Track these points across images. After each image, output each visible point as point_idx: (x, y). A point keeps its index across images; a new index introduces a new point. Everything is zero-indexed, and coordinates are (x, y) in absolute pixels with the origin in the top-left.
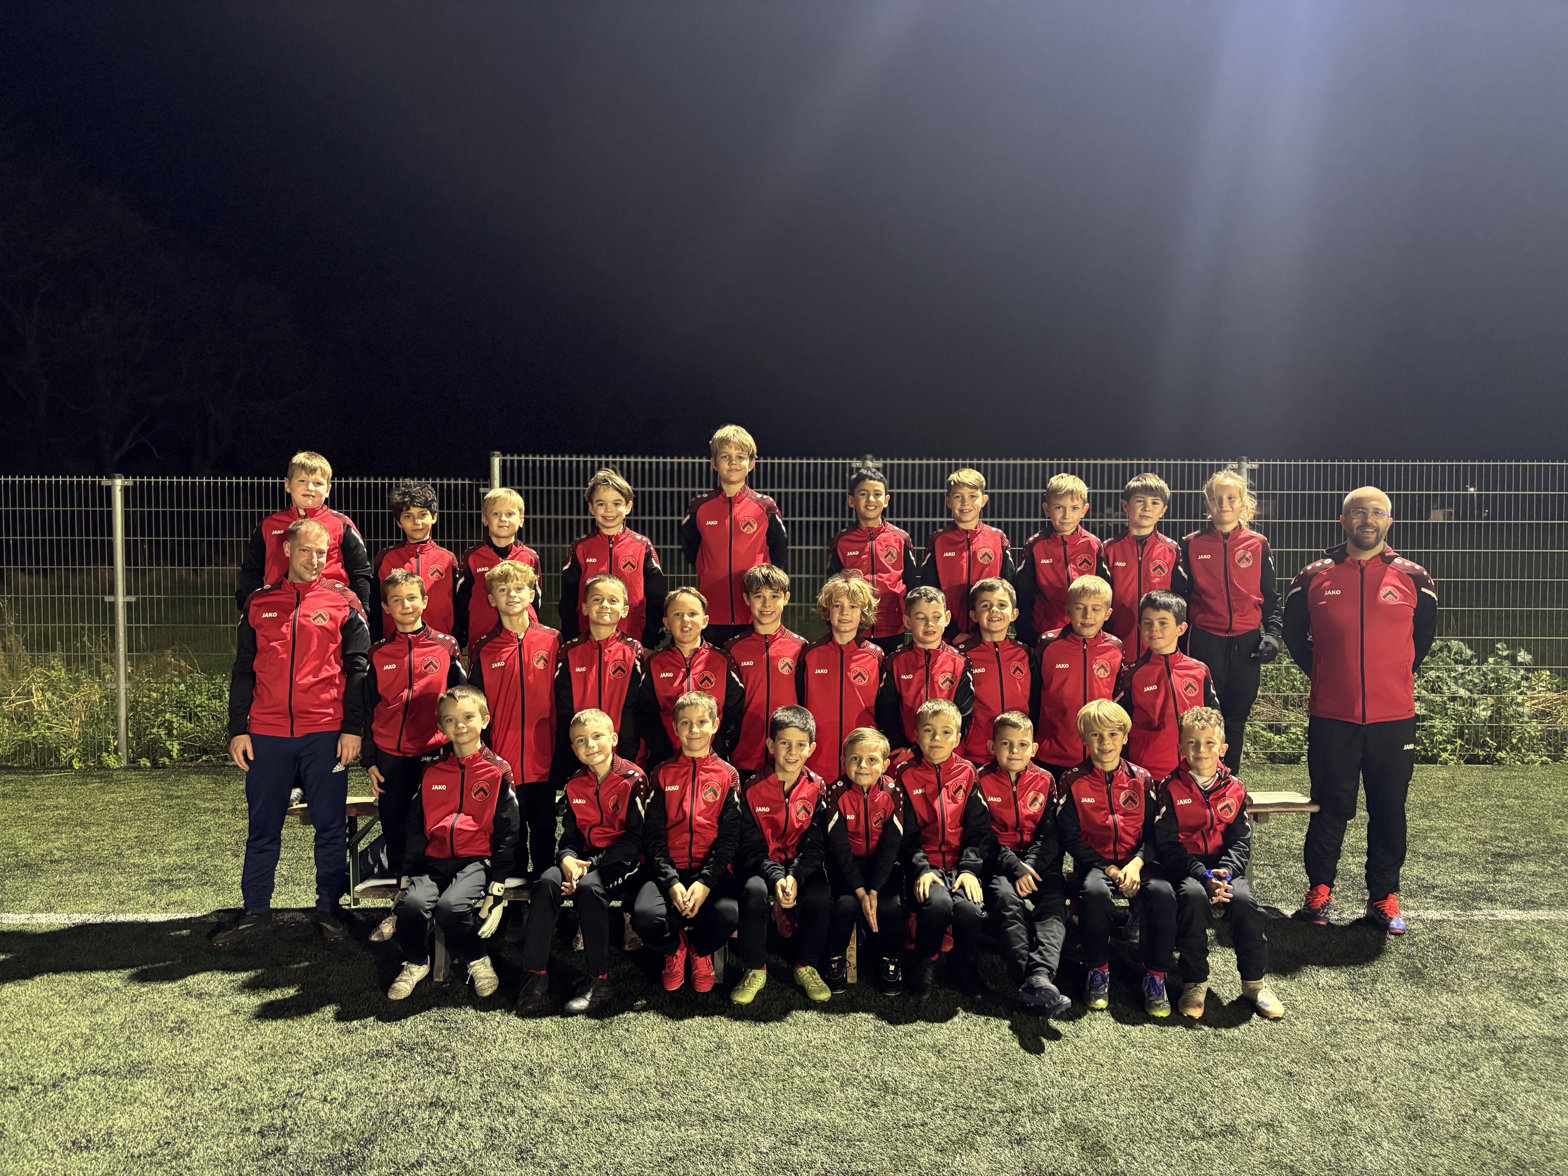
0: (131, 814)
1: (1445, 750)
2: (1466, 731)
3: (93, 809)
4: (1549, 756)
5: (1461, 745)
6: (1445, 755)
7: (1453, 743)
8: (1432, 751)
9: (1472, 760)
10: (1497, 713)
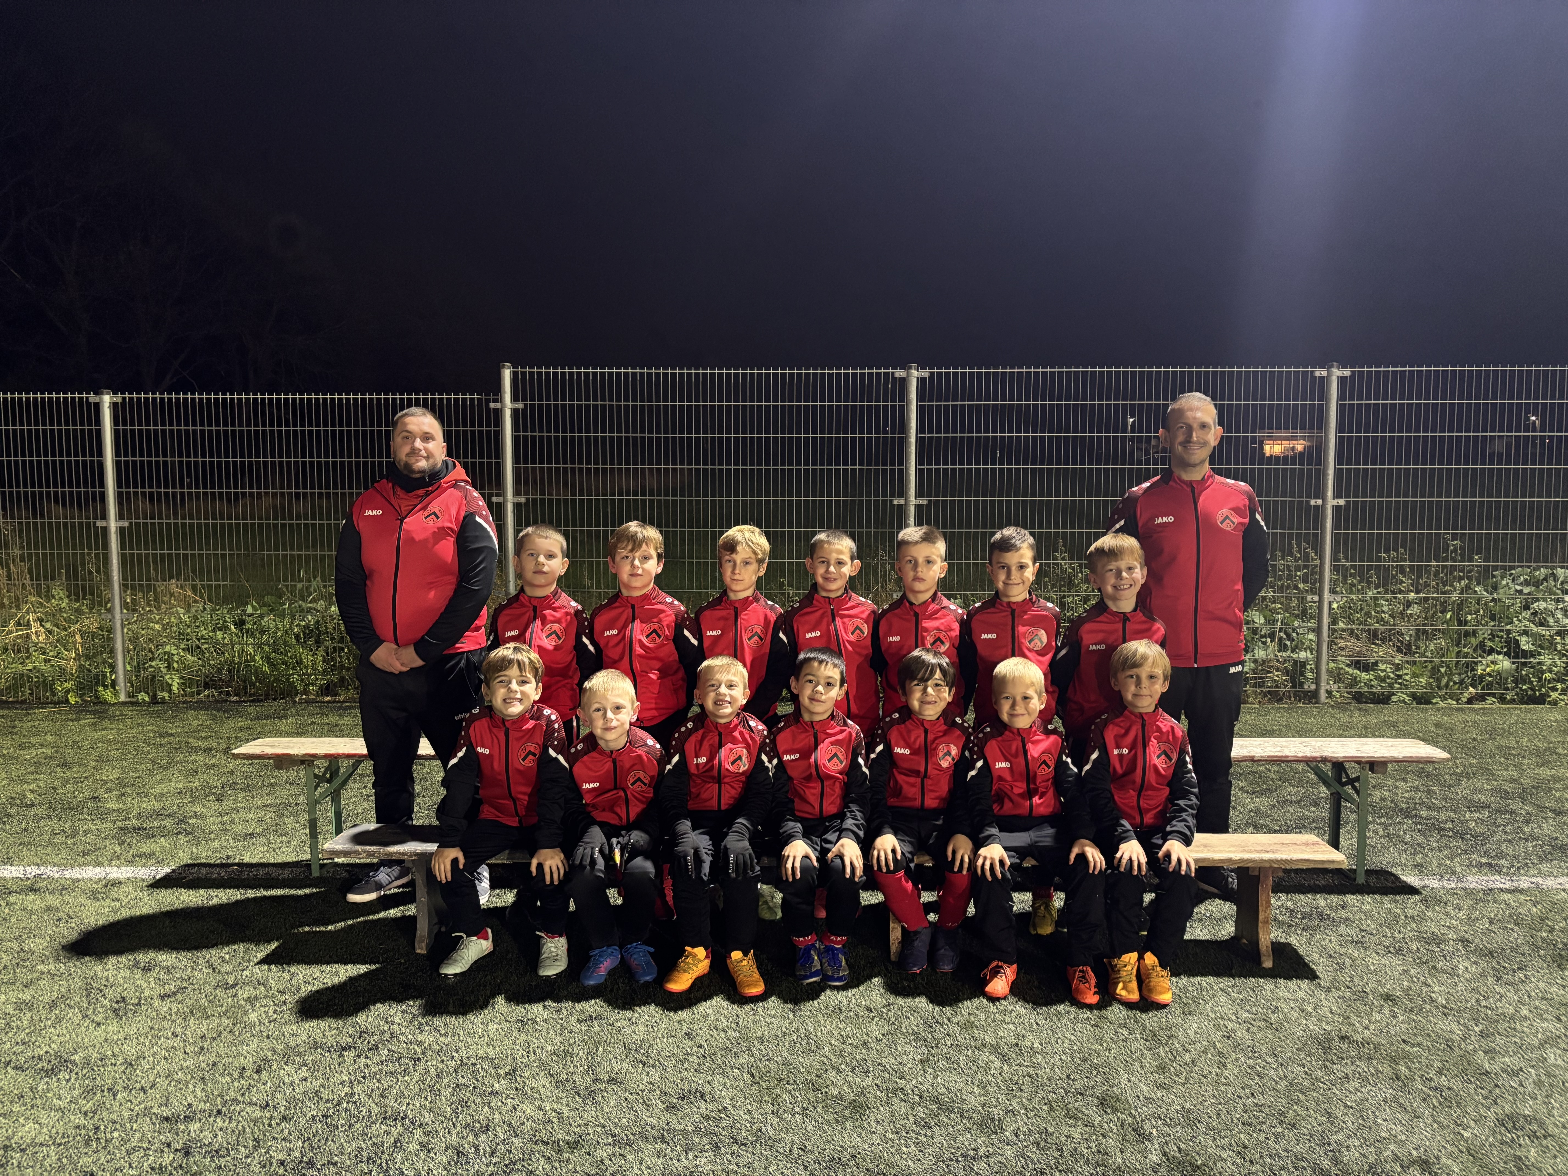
0: (118, 753)
1: (1554, 689)
3: (80, 748)
6: (1554, 695)
7: (1563, 681)
8: (1540, 690)
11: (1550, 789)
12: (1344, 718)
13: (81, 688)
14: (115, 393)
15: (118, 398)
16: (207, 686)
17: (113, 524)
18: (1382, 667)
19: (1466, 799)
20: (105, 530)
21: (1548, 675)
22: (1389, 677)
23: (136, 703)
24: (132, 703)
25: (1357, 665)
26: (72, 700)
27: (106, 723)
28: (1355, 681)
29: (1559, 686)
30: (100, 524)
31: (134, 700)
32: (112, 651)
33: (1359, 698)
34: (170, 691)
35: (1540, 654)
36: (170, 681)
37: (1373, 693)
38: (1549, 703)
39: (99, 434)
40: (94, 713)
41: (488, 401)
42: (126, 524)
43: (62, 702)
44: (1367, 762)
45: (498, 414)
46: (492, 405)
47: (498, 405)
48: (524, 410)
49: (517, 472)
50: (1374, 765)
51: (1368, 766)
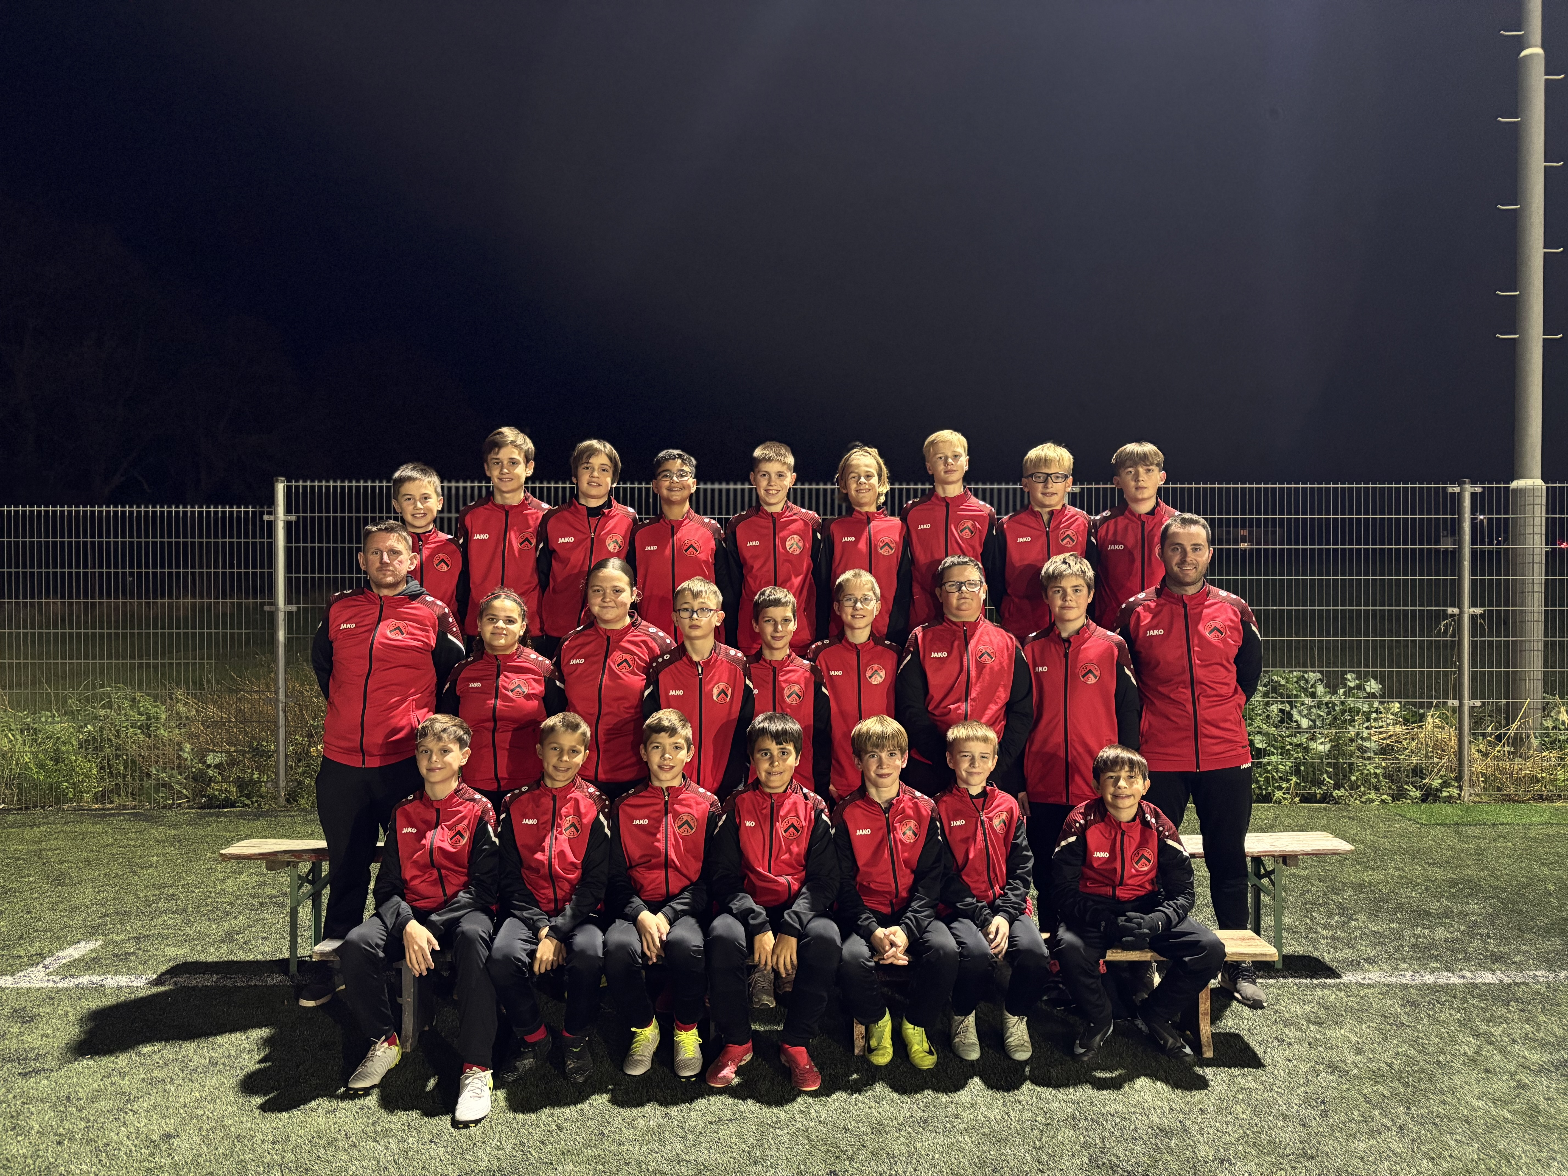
1: (1280, 788)
2: (1302, 768)
4: (1389, 795)
5: (1296, 783)
6: (1278, 794)
7: (1288, 781)
8: (1266, 789)
9: (1306, 799)
10: (1337, 748)
29: (1284, 785)
41: (262, 514)
44: (1280, 856)
45: (271, 526)
46: (266, 517)
47: (272, 518)
48: (297, 522)
49: (289, 581)
50: (1286, 859)
51: (1281, 860)
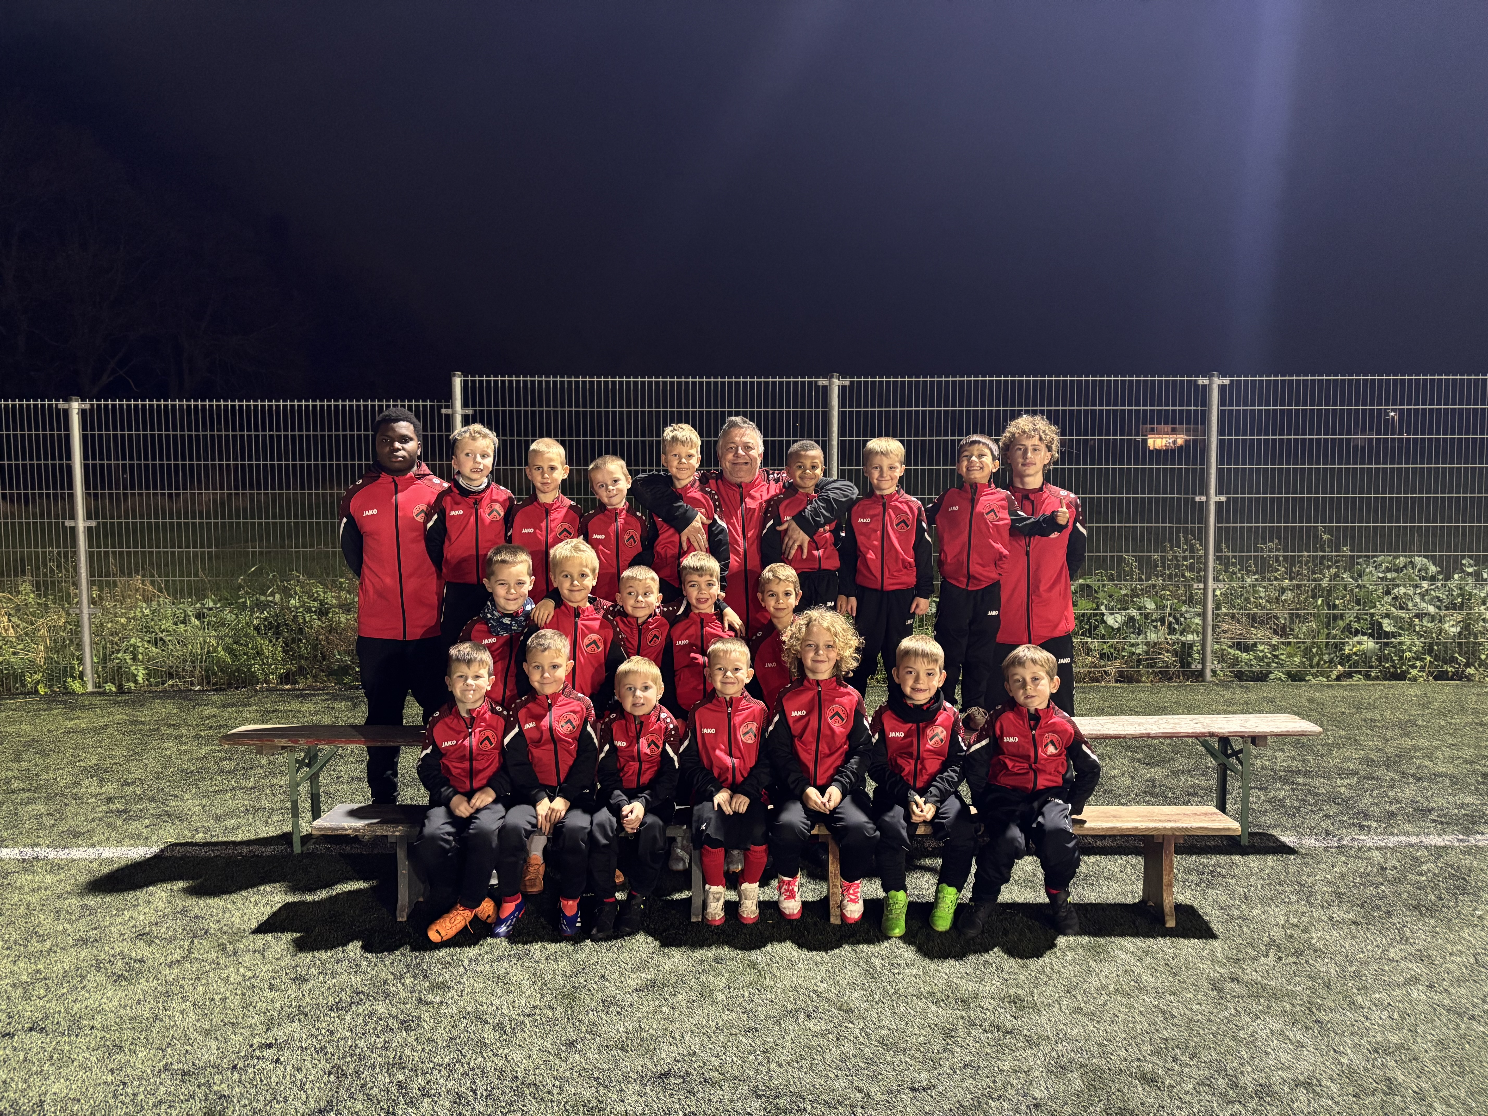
0: (93, 741)
1: (1414, 667)
2: (1436, 648)
5: (1430, 661)
6: (1414, 672)
7: (1422, 659)
9: (1442, 676)
10: (1466, 629)
11: (1411, 758)
12: (1228, 695)
13: (49, 680)
14: (83, 400)
15: (86, 405)
16: (171, 676)
17: (81, 524)
18: (1261, 648)
19: (1337, 767)
20: (73, 530)
21: (1408, 654)
22: (1266, 657)
23: (103, 693)
24: (100, 694)
25: (1238, 646)
26: (42, 690)
27: (78, 713)
28: (1236, 661)
29: (1418, 664)
30: (68, 523)
31: (101, 690)
32: (80, 646)
33: (1240, 676)
34: (136, 682)
35: (1400, 635)
36: (135, 672)
37: (1253, 672)
38: (1410, 679)
39: (68, 438)
40: (64, 702)
41: (440, 407)
42: (93, 523)
43: (32, 693)
44: (1249, 736)
45: (449, 418)
46: (444, 411)
47: (449, 411)
50: (1256, 739)
51: (1250, 740)
